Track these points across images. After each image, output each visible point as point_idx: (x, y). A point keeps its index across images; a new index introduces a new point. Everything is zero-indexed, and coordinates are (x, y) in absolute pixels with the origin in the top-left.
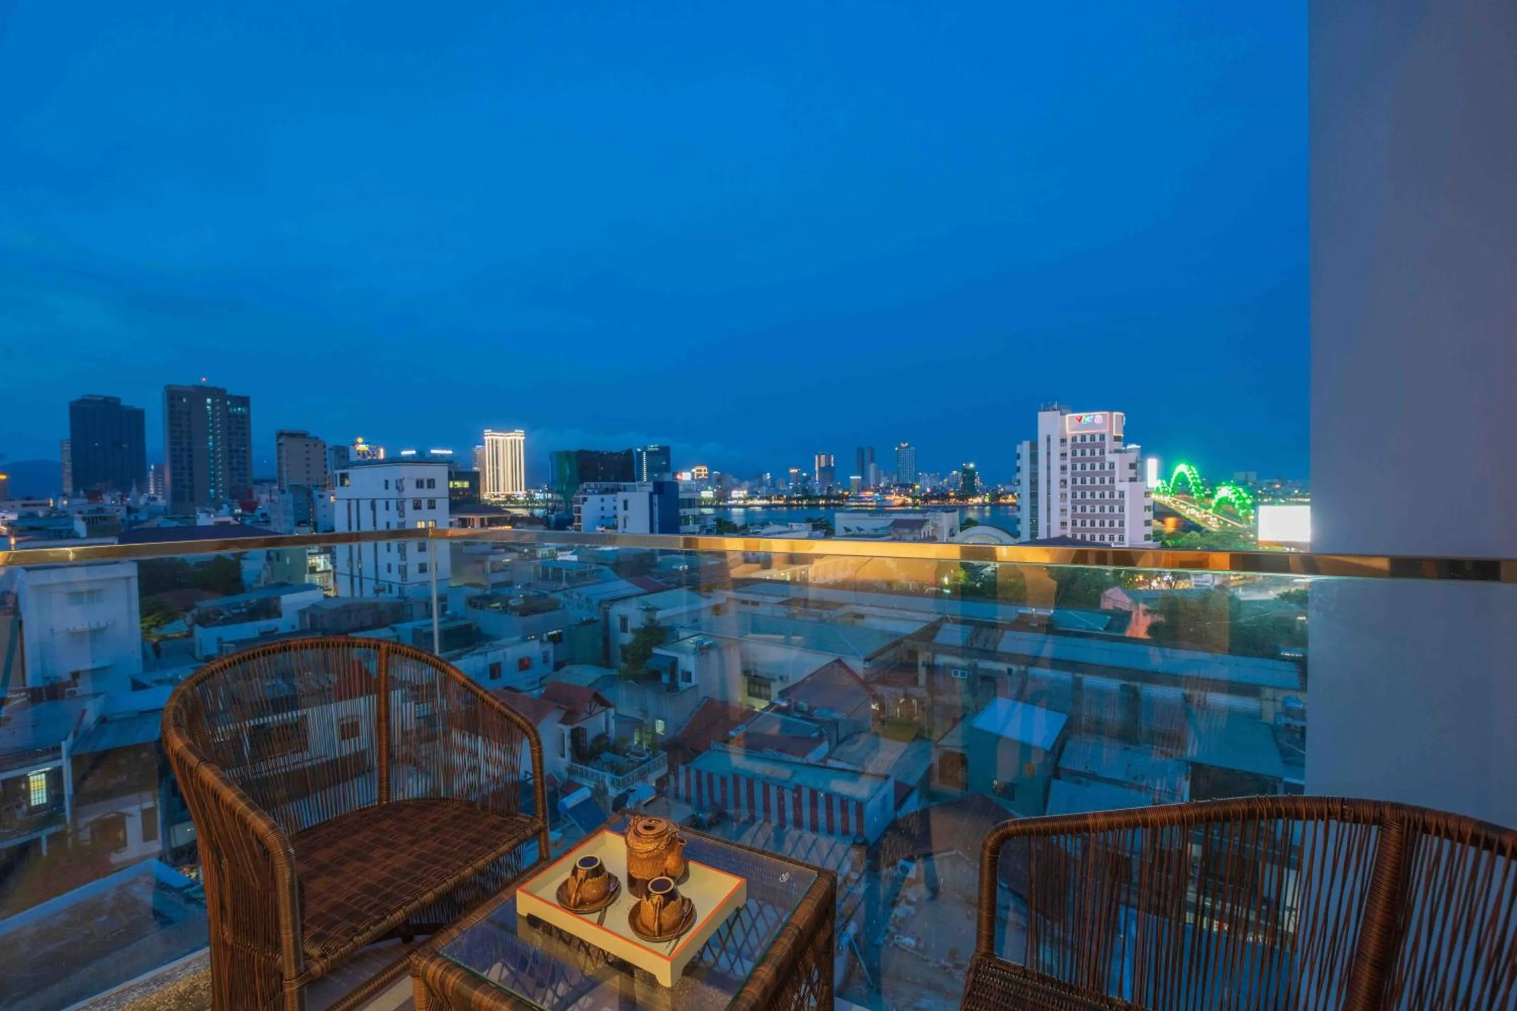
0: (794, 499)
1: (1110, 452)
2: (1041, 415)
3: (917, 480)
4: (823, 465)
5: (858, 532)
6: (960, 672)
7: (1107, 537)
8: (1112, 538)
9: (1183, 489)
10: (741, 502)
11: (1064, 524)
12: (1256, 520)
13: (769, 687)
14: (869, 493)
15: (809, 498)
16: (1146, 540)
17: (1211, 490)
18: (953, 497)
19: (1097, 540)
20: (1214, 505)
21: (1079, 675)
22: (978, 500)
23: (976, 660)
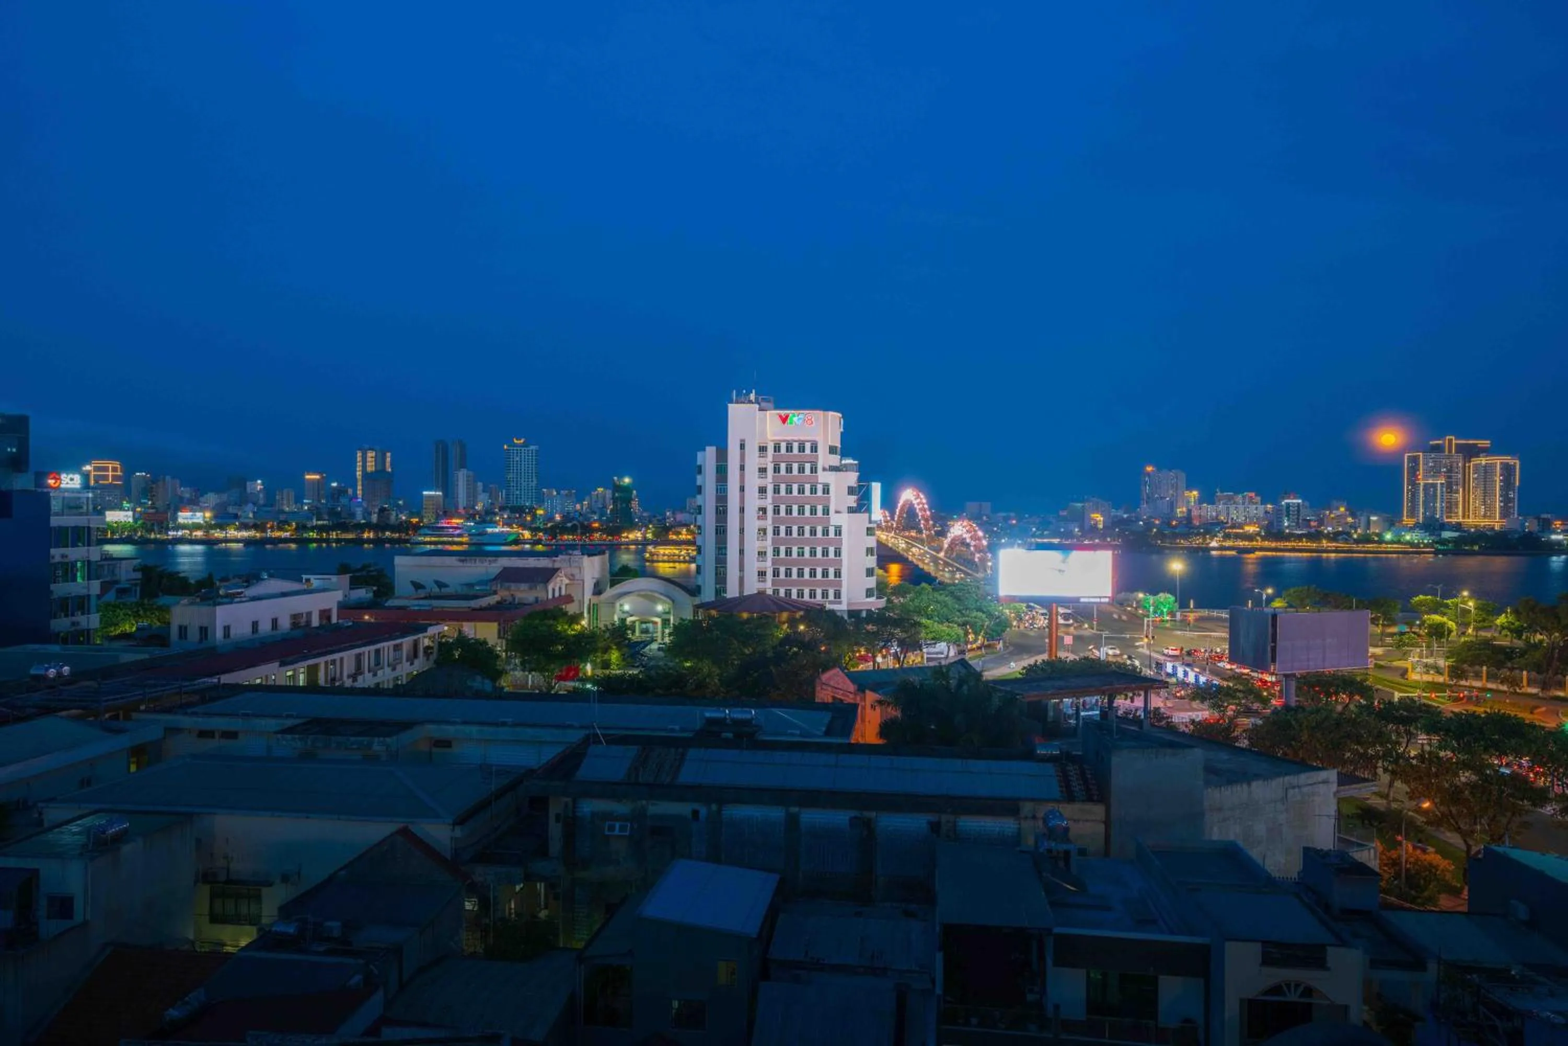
0: (313, 529)
1: (824, 469)
2: (731, 407)
3: (540, 501)
4: (371, 467)
5: (436, 590)
6: (617, 825)
7: (819, 592)
8: (825, 594)
9: (909, 520)
10: (199, 534)
11: (762, 574)
12: (995, 569)
13: (258, 898)
14: (456, 521)
15: (344, 527)
16: (867, 596)
17: (941, 526)
18: (597, 530)
19: (806, 597)
20: (946, 546)
21: (794, 810)
22: (637, 535)
23: (644, 802)
